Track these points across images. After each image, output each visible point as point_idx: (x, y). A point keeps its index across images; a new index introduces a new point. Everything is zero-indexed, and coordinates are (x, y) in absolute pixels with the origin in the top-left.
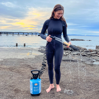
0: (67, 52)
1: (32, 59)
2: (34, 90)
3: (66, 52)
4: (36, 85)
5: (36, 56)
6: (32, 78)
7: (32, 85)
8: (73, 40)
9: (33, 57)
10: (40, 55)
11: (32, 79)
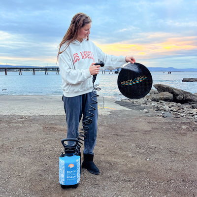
0: (173, 106)
1: (105, 116)
2: (67, 177)
3: (171, 105)
4: (71, 166)
5: (111, 112)
6: (64, 153)
7: (64, 167)
8: (187, 81)
9: (106, 113)
10: (118, 111)
11: (63, 156)
